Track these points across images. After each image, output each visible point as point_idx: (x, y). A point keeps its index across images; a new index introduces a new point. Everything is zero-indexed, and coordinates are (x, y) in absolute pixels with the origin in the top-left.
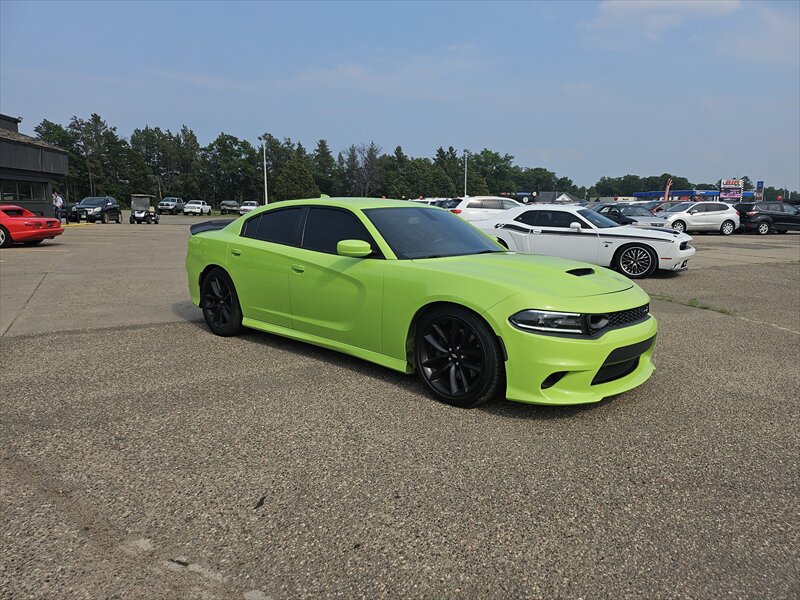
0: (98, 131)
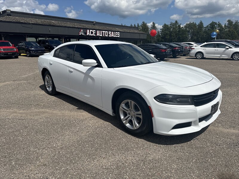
0: (176, 25)
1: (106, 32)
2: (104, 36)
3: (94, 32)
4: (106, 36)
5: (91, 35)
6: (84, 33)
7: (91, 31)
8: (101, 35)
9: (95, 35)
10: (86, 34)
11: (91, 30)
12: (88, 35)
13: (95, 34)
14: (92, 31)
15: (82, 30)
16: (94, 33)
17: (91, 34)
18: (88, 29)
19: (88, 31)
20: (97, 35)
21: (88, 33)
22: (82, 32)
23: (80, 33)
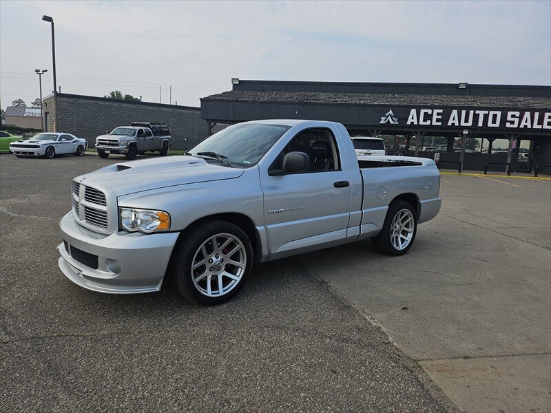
1: (492, 113)
2: (480, 124)
3: (438, 114)
4: (490, 124)
5: (422, 123)
6: (395, 119)
7: (426, 114)
8: (466, 121)
9: (439, 124)
10: (406, 120)
11: (423, 111)
13: (438, 120)
14: (429, 112)
15: (391, 112)
16: (435, 117)
17: (425, 120)
18: (414, 107)
19: (413, 112)
20: (450, 124)
21: (412, 118)
22: (392, 117)
23: (383, 118)
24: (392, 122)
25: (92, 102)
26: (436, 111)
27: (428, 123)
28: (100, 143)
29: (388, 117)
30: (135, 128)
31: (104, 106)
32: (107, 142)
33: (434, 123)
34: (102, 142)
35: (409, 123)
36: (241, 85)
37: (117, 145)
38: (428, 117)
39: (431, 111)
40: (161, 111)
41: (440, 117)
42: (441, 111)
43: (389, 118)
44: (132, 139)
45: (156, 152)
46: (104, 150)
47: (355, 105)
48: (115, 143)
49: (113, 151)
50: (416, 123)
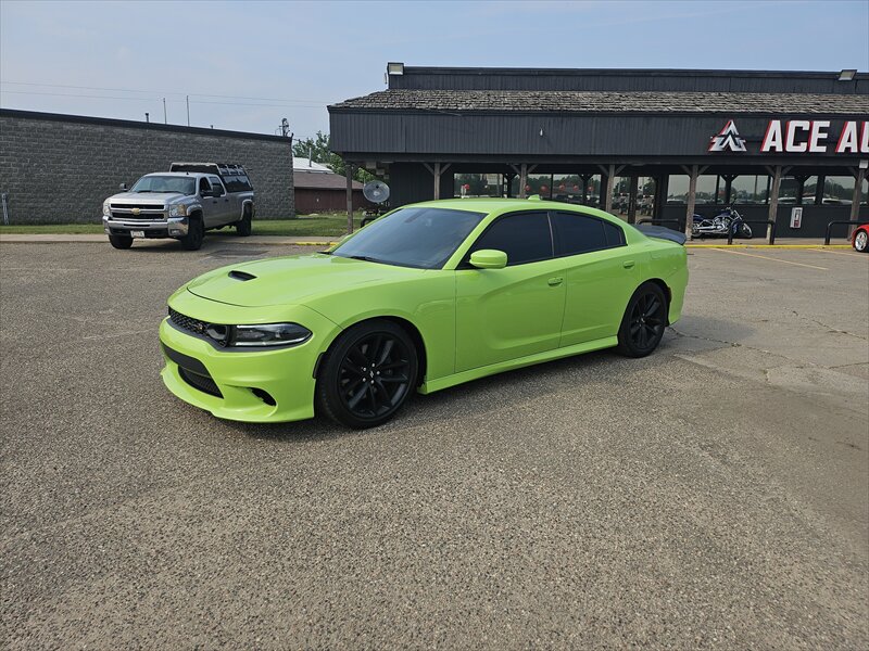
3: (822, 130)
5: (790, 148)
6: (741, 142)
7: (798, 130)
9: (823, 149)
10: (761, 142)
11: (793, 125)
12: (773, 148)
13: (820, 142)
14: (805, 125)
15: (732, 127)
16: (816, 136)
17: (796, 143)
18: (776, 116)
19: (776, 125)
20: (841, 149)
21: (773, 140)
22: (734, 137)
23: (717, 140)
24: (734, 148)
25: (48, 125)
26: (817, 124)
27: (802, 148)
28: (116, 215)
29: (726, 137)
30: (191, 175)
31: (76, 132)
32: (134, 210)
33: (814, 148)
34: (120, 212)
35: (766, 148)
36: (407, 78)
37: (161, 216)
38: (802, 136)
39: (808, 123)
40: (196, 143)
41: (825, 136)
42: (826, 124)
43: (728, 140)
44: (192, 200)
45: (226, 228)
46: (128, 231)
47: (661, 114)
48: (156, 212)
49: (150, 233)
50: (779, 149)
